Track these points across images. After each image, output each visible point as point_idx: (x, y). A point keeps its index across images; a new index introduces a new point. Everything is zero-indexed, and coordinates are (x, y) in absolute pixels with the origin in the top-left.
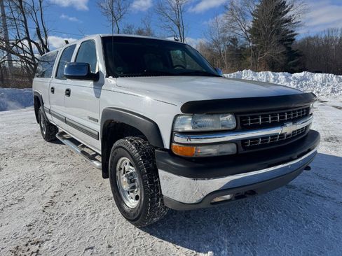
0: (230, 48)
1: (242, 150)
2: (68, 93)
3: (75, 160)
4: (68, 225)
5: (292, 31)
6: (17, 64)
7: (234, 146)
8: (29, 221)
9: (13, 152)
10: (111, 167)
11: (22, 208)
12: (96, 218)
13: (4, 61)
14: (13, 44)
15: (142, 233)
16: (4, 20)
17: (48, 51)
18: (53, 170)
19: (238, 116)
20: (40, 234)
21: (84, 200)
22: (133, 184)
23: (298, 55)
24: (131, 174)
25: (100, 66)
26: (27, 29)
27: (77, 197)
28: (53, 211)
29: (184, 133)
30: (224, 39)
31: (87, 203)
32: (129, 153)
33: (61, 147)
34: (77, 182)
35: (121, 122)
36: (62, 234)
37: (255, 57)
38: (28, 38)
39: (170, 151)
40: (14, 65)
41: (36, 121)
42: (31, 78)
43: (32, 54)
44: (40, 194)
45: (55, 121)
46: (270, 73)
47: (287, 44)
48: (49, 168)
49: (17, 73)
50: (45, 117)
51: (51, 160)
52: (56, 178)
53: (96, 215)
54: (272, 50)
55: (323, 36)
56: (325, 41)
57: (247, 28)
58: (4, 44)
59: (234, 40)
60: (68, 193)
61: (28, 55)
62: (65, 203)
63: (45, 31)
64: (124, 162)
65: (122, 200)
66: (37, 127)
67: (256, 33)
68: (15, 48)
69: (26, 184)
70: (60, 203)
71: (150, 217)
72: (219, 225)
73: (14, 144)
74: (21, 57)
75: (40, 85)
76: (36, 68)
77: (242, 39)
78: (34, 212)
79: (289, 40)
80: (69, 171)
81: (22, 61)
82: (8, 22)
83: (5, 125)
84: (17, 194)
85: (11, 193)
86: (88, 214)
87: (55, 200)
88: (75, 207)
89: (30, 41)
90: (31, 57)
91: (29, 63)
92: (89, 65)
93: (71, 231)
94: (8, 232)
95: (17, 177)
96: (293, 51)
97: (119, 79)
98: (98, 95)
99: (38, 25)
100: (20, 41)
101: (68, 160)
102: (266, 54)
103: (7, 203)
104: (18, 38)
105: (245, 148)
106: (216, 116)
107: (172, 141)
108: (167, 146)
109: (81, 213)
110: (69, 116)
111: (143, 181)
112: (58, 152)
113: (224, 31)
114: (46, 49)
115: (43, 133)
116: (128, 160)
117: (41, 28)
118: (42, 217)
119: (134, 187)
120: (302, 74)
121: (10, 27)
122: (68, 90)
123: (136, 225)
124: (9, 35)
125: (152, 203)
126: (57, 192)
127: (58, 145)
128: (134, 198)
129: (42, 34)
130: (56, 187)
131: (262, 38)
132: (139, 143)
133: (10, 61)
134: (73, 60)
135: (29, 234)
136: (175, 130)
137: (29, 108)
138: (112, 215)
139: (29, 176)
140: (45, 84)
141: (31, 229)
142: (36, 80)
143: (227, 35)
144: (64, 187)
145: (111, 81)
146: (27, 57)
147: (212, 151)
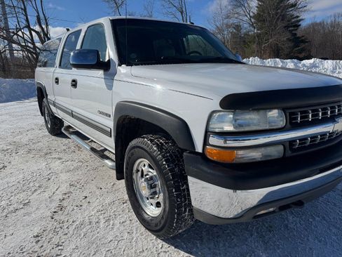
0: (234, 35)
1: (289, 153)
2: (74, 84)
3: (83, 156)
4: (80, 235)
5: (298, 17)
6: (19, 54)
7: (281, 148)
8: (36, 230)
9: (17, 147)
10: (127, 168)
11: (28, 214)
12: (111, 226)
13: (5, 51)
14: (13, 33)
15: (166, 245)
16: (3, 8)
17: (49, 39)
18: (60, 168)
19: (288, 111)
20: (50, 247)
21: (95, 203)
22: (153, 190)
23: (303, 42)
24: (151, 178)
25: (111, 53)
26: (27, 18)
27: (88, 199)
28: (62, 218)
29: (223, 134)
30: (228, 26)
31: (100, 207)
32: (149, 154)
33: (67, 142)
34: (86, 183)
35: (137, 117)
36: (74, 247)
37: (259, 44)
38: (28, 27)
39: (203, 155)
40: (16, 55)
41: (40, 113)
42: (33, 67)
43: (33, 43)
44: (47, 196)
45: (60, 114)
46: (278, 60)
47: (293, 30)
48: (56, 165)
49: (19, 64)
50: (50, 110)
51: (57, 156)
52: (64, 177)
53: (111, 222)
54: (276, 36)
55: (329, 21)
56: (331, 27)
57: (251, 14)
58: (4, 33)
59: (238, 27)
60: (78, 195)
61: (29, 45)
62: (75, 208)
63: (46, 20)
64: (142, 164)
65: (140, 206)
66: (41, 120)
67: (260, 19)
68: (15, 37)
69: (31, 184)
70: (70, 208)
71: (176, 229)
72: (252, 235)
73: (17, 139)
74: (22, 46)
75: (43, 75)
76: (37, 57)
77: (245, 26)
78: (42, 219)
79: (294, 26)
80: (77, 169)
81: (23, 51)
82: (8, 10)
83: (8, 117)
84: (22, 196)
85: (15, 195)
86: (103, 221)
87: (65, 203)
88: (87, 213)
89: (30, 30)
90: (32, 46)
91: (31, 52)
92: (98, 52)
93: (84, 242)
94: (12, 245)
95: (21, 176)
96: (299, 38)
97: (134, 67)
98: (110, 87)
99: (38, 13)
100: (20, 30)
101: (75, 156)
102: (271, 40)
103: (11, 208)
104: (18, 26)
105: (293, 150)
106: (262, 112)
107: (206, 142)
108: (199, 149)
109: (94, 220)
110: (76, 110)
111: (168, 188)
112: (64, 148)
113: (228, 17)
114: (47, 37)
115: (47, 127)
116: (146, 162)
117: (42, 16)
118: (51, 225)
119: (155, 193)
120: (312, 61)
121: (10, 16)
122: (74, 81)
123: (158, 236)
124: (9, 23)
125: (179, 214)
126: (65, 194)
127: (64, 139)
128: (154, 205)
129: (43, 22)
130: (64, 188)
131: (267, 24)
132: (161, 143)
133: (11, 50)
134: (78, 47)
135: (37, 248)
136: (210, 130)
137: (32, 99)
138: (128, 222)
139: (35, 174)
140: (48, 74)
141: (39, 241)
142: (38, 69)
143: (231, 22)
144: (73, 188)
145: (123, 69)
146: (28, 46)
147: (256, 155)
